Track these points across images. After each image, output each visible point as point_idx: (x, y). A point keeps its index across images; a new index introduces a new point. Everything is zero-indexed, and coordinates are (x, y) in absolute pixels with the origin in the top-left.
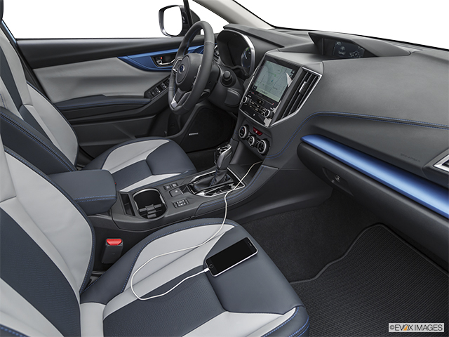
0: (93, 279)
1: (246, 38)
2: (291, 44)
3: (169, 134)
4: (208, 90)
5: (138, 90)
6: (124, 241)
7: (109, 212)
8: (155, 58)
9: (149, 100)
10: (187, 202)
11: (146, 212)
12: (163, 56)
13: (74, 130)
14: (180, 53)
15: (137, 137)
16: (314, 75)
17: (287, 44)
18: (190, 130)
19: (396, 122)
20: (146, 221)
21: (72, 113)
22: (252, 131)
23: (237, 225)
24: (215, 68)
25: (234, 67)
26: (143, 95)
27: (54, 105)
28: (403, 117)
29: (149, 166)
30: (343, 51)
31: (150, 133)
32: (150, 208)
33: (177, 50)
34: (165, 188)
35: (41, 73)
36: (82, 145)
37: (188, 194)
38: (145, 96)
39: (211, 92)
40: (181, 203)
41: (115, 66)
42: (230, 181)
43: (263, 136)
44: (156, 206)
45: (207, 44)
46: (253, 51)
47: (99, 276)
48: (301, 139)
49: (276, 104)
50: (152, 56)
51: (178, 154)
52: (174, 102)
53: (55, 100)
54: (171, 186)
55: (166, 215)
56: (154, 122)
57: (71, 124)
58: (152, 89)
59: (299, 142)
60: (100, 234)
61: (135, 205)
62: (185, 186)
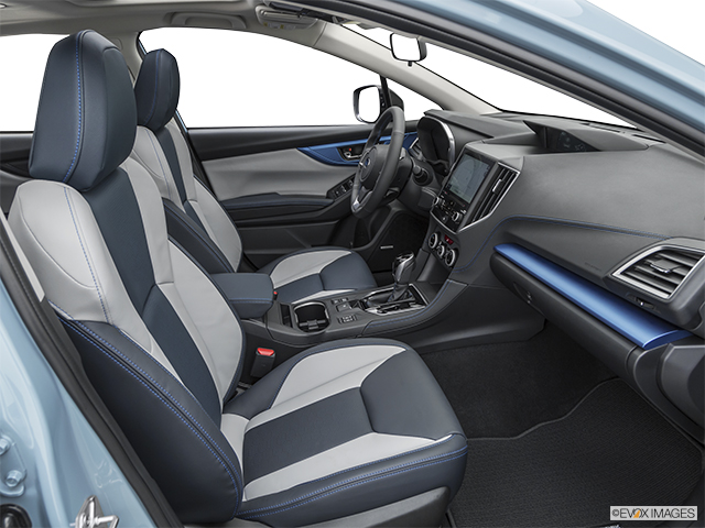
0: (240, 391)
1: (445, 127)
2: (504, 134)
3: (355, 247)
4: (396, 189)
5: (319, 189)
6: (276, 352)
7: (264, 318)
8: (342, 149)
9: (331, 201)
10: (355, 318)
11: (307, 327)
12: (353, 147)
13: (240, 233)
14: (369, 144)
15: (313, 246)
16: (511, 172)
17: (498, 135)
18: (382, 241)
19: (587, 226)
20: (305, 335)
21: (239, 213)
22: (443, 239)
23: (409, 348)
24: (407, 162)
25: (436, 163)
26: (325, 194)
27: (220, 203)
28: (595, 221)
29: (322, 280)
30: (567, 143)
31: (331, 242)
32: (313, 324)
33: (366, 141)
34: (333, 302)
35: (210, 166)
36: (247, 252)
37: (358, 309)
38: (328, 197)
39: (401, 191)
40: (347, 319)
41: (295, 159)
42: (410, 299)
43: (454, 245)
44: (320, 322)
45: (395, 134)
46: (452, 142)
47: (245, 389)
48: (494, 249)
49: (467, 206)
50: (338, 148)
51: (359, 269)
52: (356, 202)
53: (222, 198)
54: (340, 301)
55: (327, 331)
56: (337, 229)
57: (237, 226)
58: (337, 187)
59: (492, 252)
60: (251, 342)
61: (295, 318)
62: (355, 301)
